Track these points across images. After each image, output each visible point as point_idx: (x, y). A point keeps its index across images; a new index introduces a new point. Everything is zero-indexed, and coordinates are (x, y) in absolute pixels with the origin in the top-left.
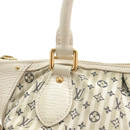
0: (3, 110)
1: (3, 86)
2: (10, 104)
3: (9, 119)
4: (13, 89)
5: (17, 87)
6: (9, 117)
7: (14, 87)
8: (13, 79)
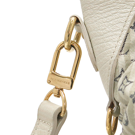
0: (110, 70)
1: (105, 29)
2: (122, 58)
3: (128, 81)
4: (125, 33)
5: (131, 30)
6: (126, 77)
7: (126, 28)
8: (122, 15)
